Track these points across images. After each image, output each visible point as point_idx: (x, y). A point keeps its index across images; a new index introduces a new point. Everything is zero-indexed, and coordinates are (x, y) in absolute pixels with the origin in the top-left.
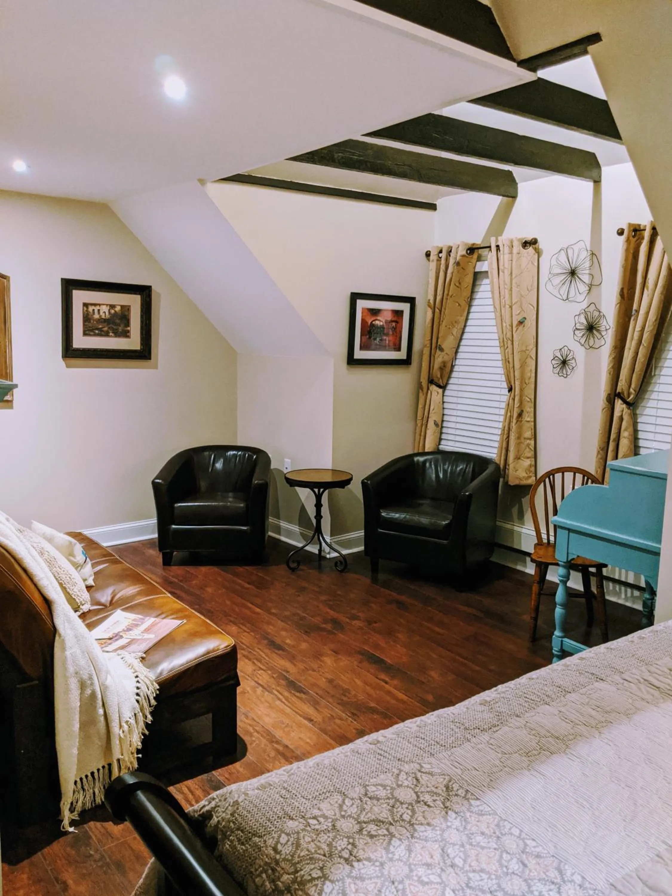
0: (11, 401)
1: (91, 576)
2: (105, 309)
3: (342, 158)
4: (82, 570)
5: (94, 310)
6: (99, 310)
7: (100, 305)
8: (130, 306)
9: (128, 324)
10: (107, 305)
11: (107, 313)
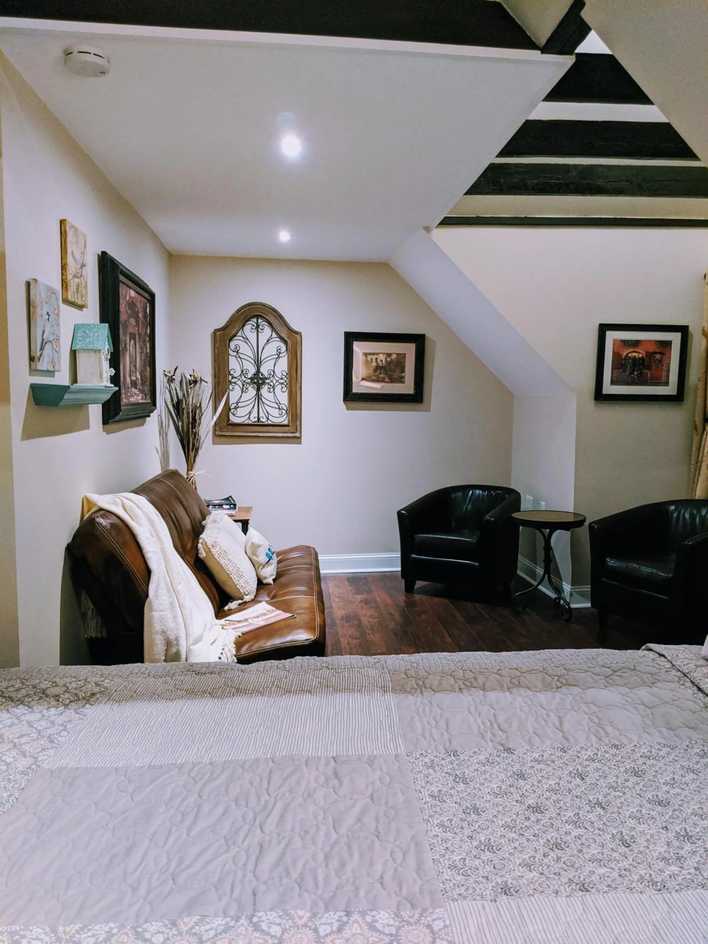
0: (300, 438)
1: (272, 575)
2: (382, 357)
3: (537, 184)
4: (264, 569)
5: (372, 359)
6: (377, 359)
7: (377, 354)
8: (405, 354)
9: (403, 371)
10: (384, 354)
11: (384, 361)
